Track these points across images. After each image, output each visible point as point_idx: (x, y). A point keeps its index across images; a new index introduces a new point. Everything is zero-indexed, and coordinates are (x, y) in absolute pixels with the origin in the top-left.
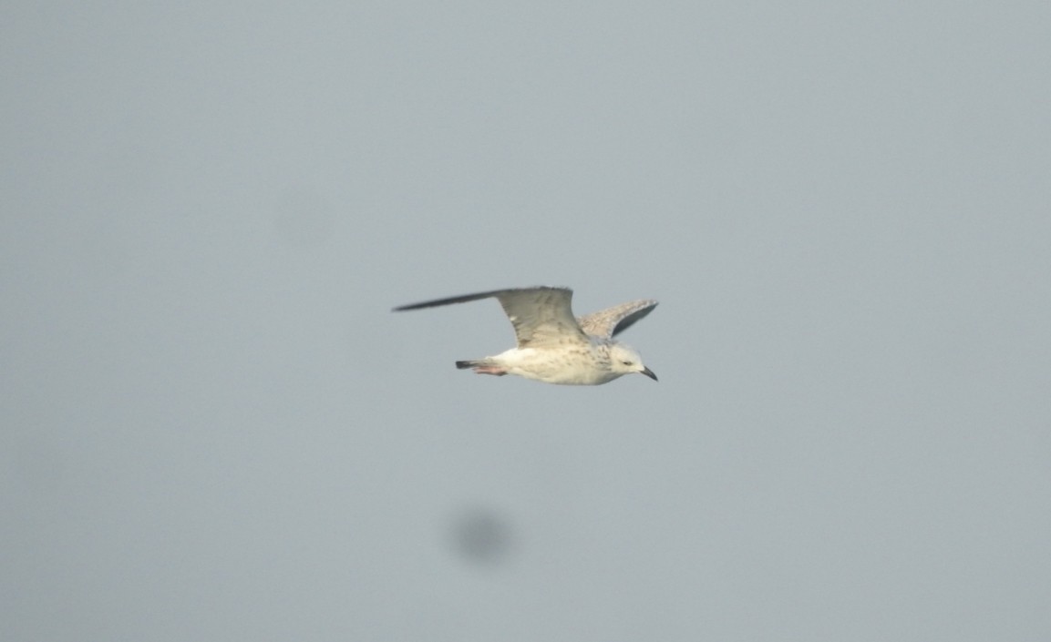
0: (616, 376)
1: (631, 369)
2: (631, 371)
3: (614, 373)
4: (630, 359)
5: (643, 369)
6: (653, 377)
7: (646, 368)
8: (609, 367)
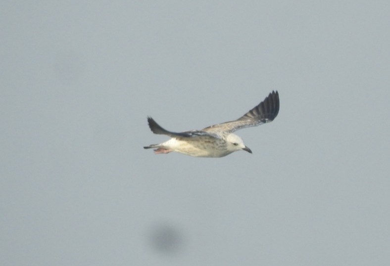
0: (229, 153)
1: (237, 147)
2: (238, 149)
3: (228, 151)
4: (237, 142)
5: (244, 147)
6: (250, 151)
7: (246, 147)
8: (225, 148)
